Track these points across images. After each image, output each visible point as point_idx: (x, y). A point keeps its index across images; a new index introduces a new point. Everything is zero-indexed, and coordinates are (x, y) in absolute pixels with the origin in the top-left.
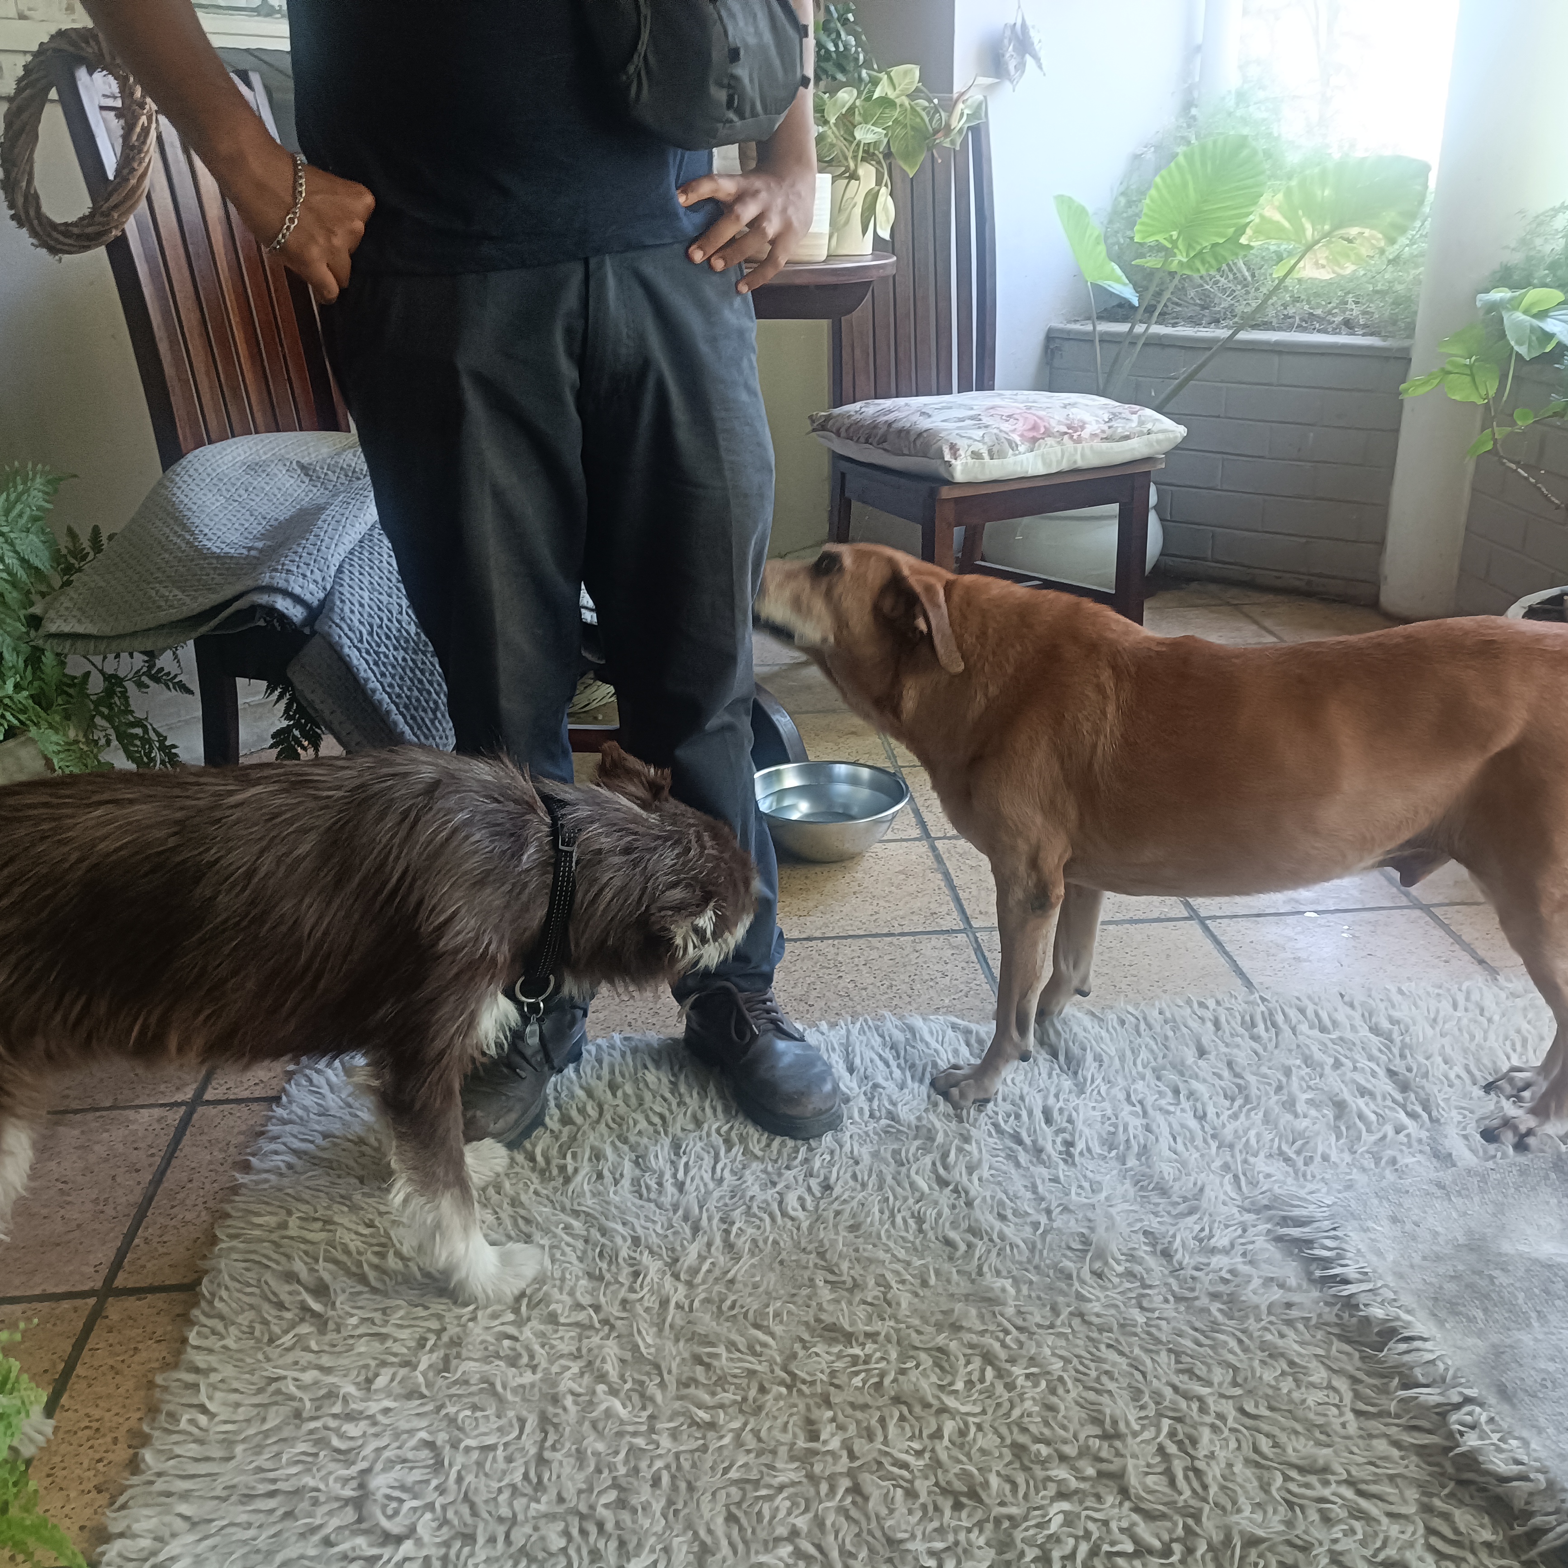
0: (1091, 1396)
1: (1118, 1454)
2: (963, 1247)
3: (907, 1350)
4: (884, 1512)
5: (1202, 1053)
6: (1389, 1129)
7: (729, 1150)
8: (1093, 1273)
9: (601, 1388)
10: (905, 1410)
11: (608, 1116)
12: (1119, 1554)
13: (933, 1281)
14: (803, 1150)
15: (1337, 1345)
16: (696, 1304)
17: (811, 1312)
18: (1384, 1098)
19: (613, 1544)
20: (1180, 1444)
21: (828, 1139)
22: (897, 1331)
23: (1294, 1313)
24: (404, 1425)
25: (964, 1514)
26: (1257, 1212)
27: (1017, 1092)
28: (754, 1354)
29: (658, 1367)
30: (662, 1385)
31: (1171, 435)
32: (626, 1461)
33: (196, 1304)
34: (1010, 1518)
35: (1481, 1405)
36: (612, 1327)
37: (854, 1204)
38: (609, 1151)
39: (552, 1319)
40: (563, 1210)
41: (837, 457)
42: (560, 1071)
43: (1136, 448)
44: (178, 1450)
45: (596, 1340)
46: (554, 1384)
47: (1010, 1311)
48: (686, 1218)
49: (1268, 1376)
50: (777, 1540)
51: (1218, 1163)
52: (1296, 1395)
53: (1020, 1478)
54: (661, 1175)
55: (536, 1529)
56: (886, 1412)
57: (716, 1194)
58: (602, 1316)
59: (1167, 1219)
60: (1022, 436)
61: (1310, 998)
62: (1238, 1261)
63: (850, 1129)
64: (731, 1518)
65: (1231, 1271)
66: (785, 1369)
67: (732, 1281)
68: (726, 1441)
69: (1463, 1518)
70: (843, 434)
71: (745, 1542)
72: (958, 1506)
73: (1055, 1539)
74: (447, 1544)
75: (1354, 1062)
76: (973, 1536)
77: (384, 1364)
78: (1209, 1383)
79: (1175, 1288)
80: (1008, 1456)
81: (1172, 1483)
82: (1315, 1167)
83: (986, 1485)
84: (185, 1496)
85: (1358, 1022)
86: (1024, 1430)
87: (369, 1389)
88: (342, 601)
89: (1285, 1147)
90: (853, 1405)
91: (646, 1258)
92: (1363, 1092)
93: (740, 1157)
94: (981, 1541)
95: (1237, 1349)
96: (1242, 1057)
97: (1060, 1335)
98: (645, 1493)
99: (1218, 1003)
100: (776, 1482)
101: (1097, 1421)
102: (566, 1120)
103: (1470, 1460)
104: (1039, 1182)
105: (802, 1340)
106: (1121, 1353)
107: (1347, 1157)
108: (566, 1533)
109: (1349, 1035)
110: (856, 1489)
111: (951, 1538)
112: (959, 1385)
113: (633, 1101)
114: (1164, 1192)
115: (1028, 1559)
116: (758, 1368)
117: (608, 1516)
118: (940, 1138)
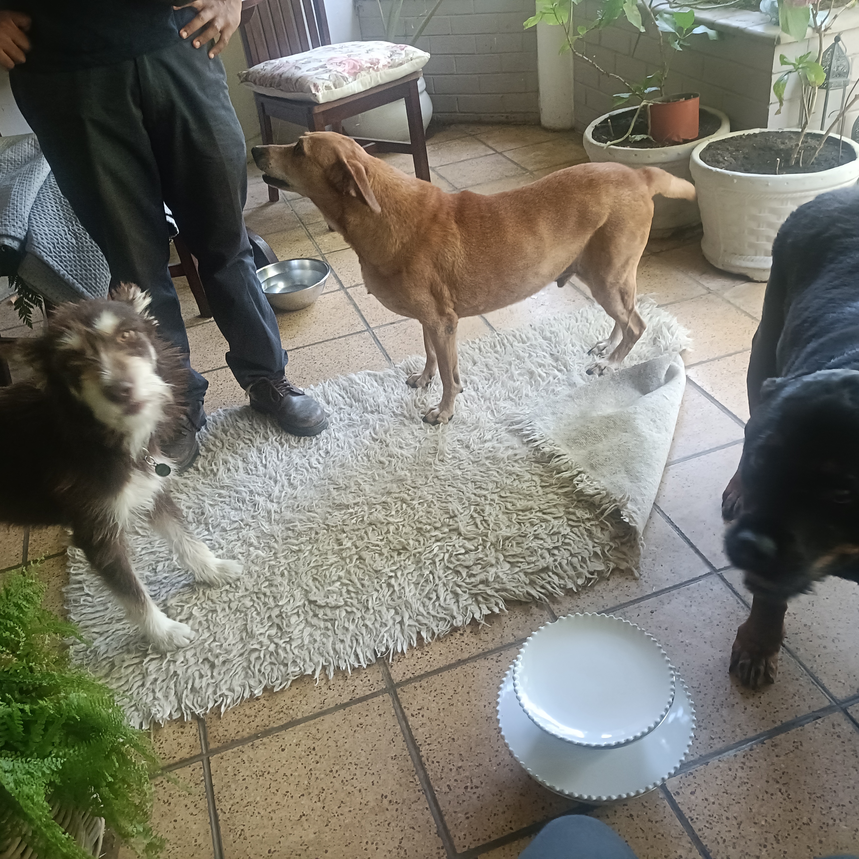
0: (444, 505)
1: (457, 522)
2: (387, 463)
3: (371, 506)
4: (372, 563)
5: (475, 363)
6: (551, 378)
7: (282, 446)
8: (440, 460)
9: (252, 549)
10: (374, 527)
11: (226, 445)
12: (460, 554)
13: (377, 478)
14: (314, 440)
15: (534, 464)
16: (283, 510)
17: (331, 501)
18: (549, 366)
19: (271, 599)
20: (479, 513)
21: (324, 433)
22: (366, 500)
23: (518, 457)
24: (174, 581)
25: (402, 555)
26: (502, 423)
27: (400, 397)
28: (311, 522)
29: (273, 536)
30: (276, 541)
31: (423, 59)
32: (269, 571)
33: (68, 560)
34: (419, 553)
35: (584, 473)
36: (250, 526)
37: (340, 456)
38: (230, 459)
39: (224, 530)
40: (217, 488)
41: (258, 95)
42: (199, 430)
43: (406, 69)
44: (84, 611)
45: (244, 532)
46: (232, 551)
47: (409, 482)
48: (270, 478)
49: (509, 482)
50: (334, 582)
51: (485, 407)
52: (520, 486)
53: (421, 539)
54: (256, 463)
55: (240, 602)
56: (367, 529)
57: (281, 466)
58: (245, 523)
59: (467, 433)
60: (348, 73)
61: (518, 330)
62: (495, 443)
63: (332, 427)
64: (315, 579)
65: (493, 448)
66: (324, 523)
67: (295, 498)
68: (306, 554)
69: (579, 513)
70: (258, 83)
71: (322, 586)
72: (399, 554)
73: (436, 555)
74: (206, 615)
75: (537, 353)
76: (406, 562)
77: (158, 562)
78: (487, 490)
79: (472, 459)
80: (415, 532)
81: (477, 527)
82: (523, 401)
83: (408, 544)
84: (94, 626)
85: (538, 336)
86: (421, 522)
87: (156, 572)
88: (36, 234)
89: (511, 395)
90: (354, 530)
91: (257, 498)
92: (540, 365)
93: (288, 449)
94: (410, 563)
95: (497, 475)
96: (491, 362)
97: (429, 486)
98: (279, 579)
99: (480, 340)
100: (329, 563)
101: (447, 513)
102: (208, 450)
103: (581, 493)
104: (414, 431)
105: (329, 512)
106: (454, 487)
107: (535, 393)
108: (252, 600)
109: (534, 342)
110: (360, 558)
111: (398, 565)
112: (393, 513)
113: (236, 436)
114: (464, 423)
115: (427, 564)
116: (313, 526)
117: (268, 591)
118: (371, 423)
